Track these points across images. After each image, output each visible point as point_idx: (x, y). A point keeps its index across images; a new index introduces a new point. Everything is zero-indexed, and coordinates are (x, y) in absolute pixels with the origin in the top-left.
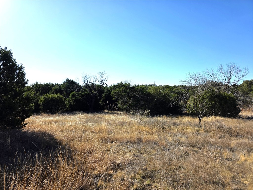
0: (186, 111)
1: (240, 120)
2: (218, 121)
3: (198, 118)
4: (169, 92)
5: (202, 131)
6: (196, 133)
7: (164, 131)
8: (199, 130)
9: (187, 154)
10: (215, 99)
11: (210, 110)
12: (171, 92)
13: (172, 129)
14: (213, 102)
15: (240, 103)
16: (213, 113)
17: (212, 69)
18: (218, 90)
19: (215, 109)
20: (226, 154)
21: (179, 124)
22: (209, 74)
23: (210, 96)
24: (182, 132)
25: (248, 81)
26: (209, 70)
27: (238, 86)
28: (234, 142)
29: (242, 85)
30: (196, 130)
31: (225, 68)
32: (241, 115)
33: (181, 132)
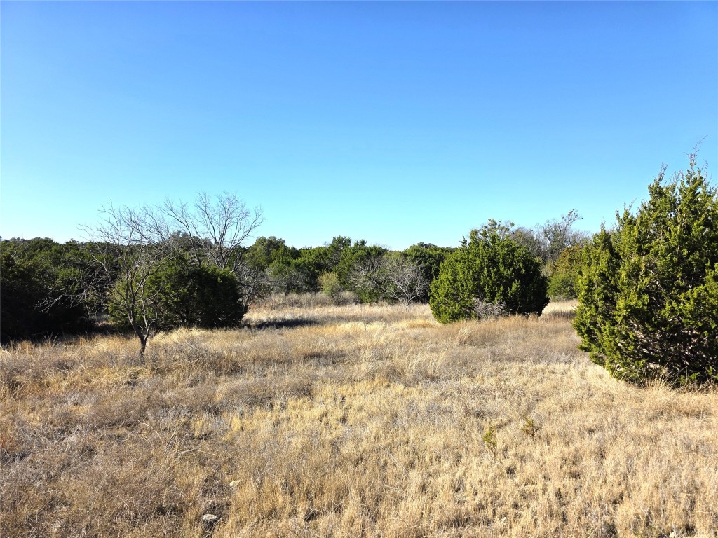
0: (106, 319)
1: (244, 332)
2: (192, 341)
3: (138, 338)
4: (47, 263)
5: (145, 376)
6: (129, 384)
7: (15, 397)
8: (138, 373)
9: (90, 451)
10: (190, 283)
11: (177, 313)
12: (57, 262)
13: (48, 384)
14: (185, 290)
15: (246, 291)
16: (183, 321)
17: (181, 202)
18: (196, 260)
19: (187, 311)
20: (202, 422)
21: (73, 362)
22: (174, 215)
23: (176, 273)
24: (83, 387)
25: (264, 240)
26: (174, 204)
27: (244, 250)
28: (223, 388)
29: (253, 249)
30: (128, 373)
31: (214, 203)
32: (247, 320)
33: (79, 388)
